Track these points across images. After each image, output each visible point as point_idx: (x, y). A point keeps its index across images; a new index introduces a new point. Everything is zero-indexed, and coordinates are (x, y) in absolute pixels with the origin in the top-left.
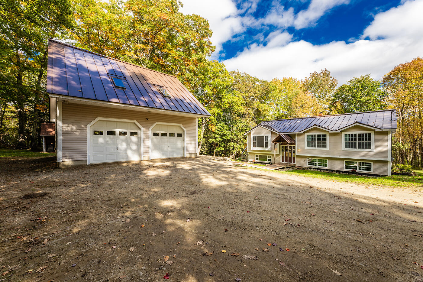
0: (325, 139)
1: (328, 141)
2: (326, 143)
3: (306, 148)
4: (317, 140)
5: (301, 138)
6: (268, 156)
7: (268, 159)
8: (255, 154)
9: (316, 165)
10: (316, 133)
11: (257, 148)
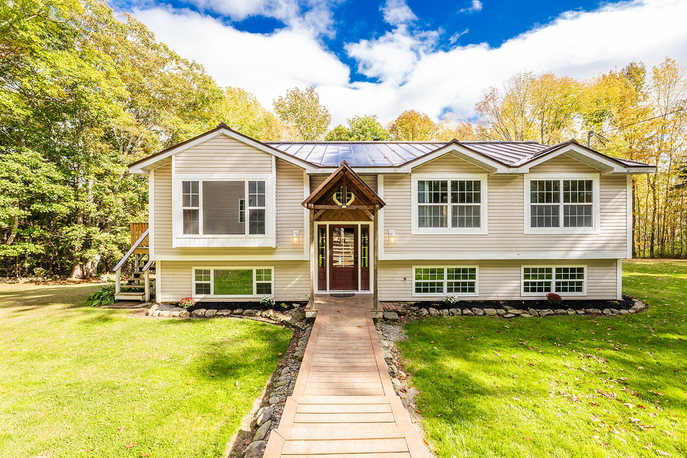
0: (478, 198)
1: (484, 205)
2: (477, 210)
3: (416, 229)
4: (452, 202)
6: (258, 272)
7: (258, 285)
8: (194, 268)
9: (442, 291)
10: (449, 175)
11: (202, 240)
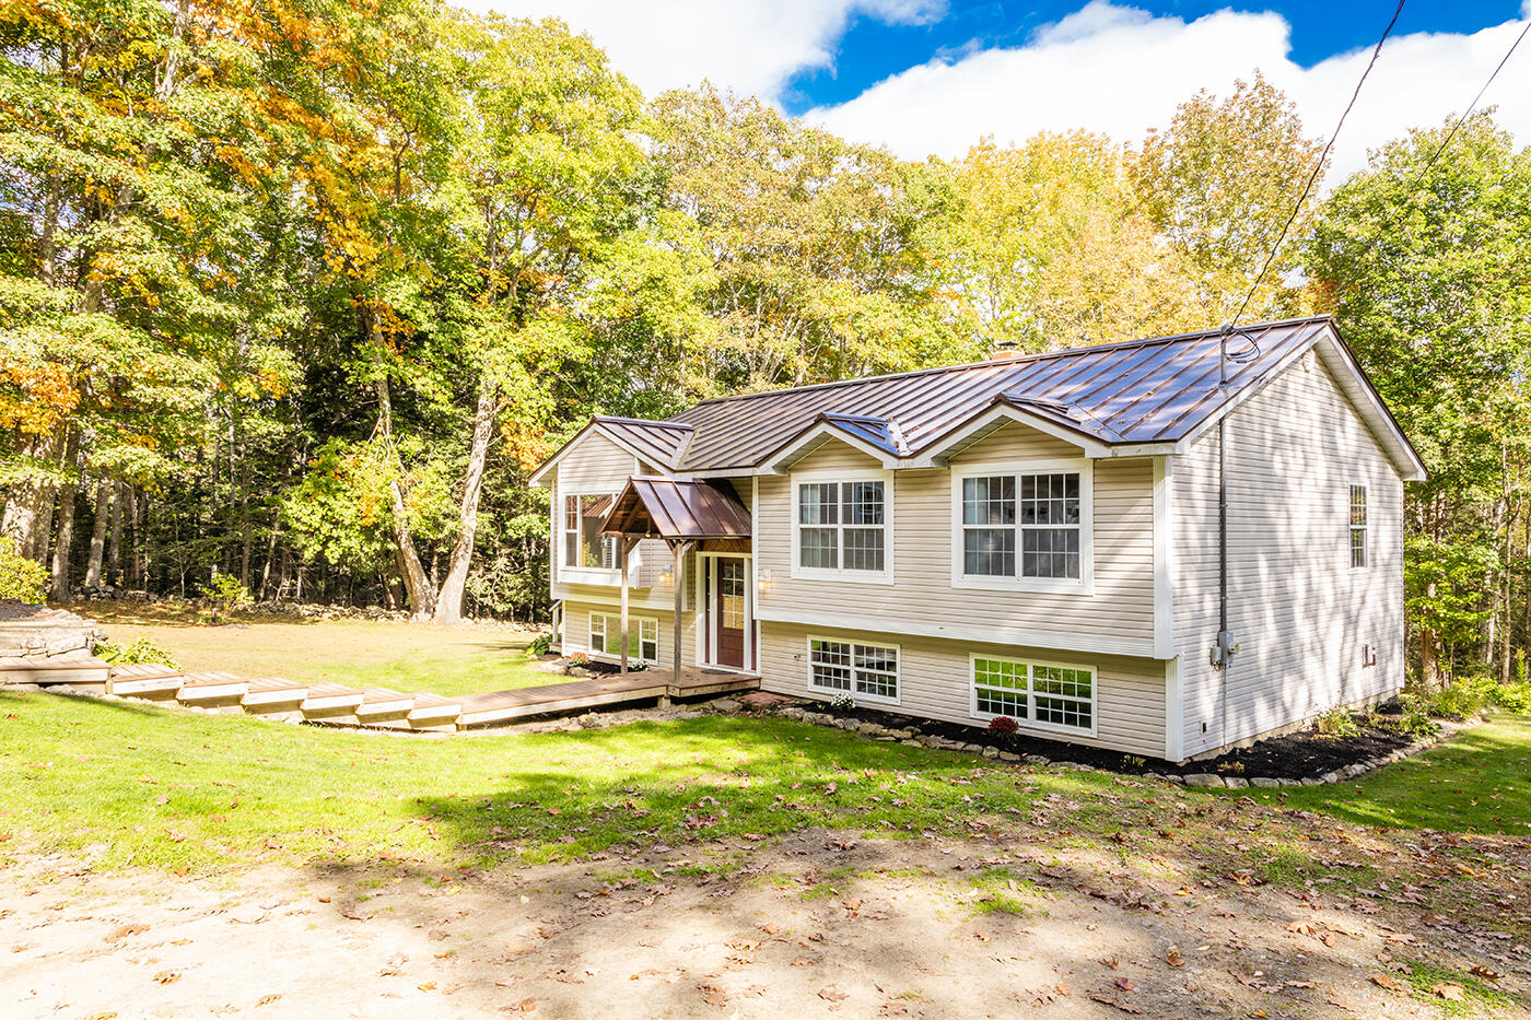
0: (880, 515)
1: (888, 527)
2: (880, 537)
3: (797, 571)
4: (845, 522)
5: (774, 502)
6: (644, 625)
7: (644, 645)
8: (590, 613)
9: (847, 686)
11: (581, 574)
